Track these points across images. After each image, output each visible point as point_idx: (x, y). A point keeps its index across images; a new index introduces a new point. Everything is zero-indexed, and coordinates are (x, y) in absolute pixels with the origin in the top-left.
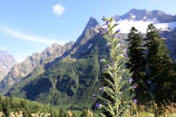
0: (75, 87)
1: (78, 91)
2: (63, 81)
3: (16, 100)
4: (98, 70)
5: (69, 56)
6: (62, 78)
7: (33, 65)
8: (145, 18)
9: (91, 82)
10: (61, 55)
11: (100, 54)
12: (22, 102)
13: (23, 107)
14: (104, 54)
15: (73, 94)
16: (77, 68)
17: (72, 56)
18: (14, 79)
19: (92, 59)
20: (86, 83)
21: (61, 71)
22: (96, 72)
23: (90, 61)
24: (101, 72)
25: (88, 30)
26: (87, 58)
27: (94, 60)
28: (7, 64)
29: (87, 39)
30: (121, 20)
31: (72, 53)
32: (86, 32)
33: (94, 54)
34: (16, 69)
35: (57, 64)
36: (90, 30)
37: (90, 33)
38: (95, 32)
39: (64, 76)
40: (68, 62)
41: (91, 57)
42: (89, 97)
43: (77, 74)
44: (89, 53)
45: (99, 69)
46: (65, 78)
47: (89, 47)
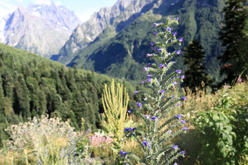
2: (143, 47)
3: (82, 72)
5: (151, 11)
6: (140, 43)
7: (101, 24)
10: (140, 9)
11: (198, 7)
12: (88, 75)
13: (90, 81)
14: (205, 7)
17: (156, 11)
18: (78, 45)
19: (185, 14)
21: (138, 33)
22: (190, 34)
23: (183, 18)
24: (198, 35)
26: (177, 13)
27: (189, 17)
28: (68, 24)
31: (155, 6)
33: (189, 8)
34: (80, 31)
35: (133, 23)
39: (143, 41)
40: (150, 21)
41: (184, 12)
44: (181, 6)
45: (195, 31)
46: (145, 44)
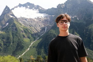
0: (2, 47)
1: (3, 49)
4: (12, 39)
8: (33, 8)
9: (9, 45)
15: (1, 50)
16: (2, 37)
20: (7, 45)
25: (5, 15)
29: (5, 20)
30: (22, 6)
32: (5, 16)
36: (6, 15)
37: (7, 17)
38: (9, 17)
42: (9, 52)
43: (2, 40)
47: (6, 25)
